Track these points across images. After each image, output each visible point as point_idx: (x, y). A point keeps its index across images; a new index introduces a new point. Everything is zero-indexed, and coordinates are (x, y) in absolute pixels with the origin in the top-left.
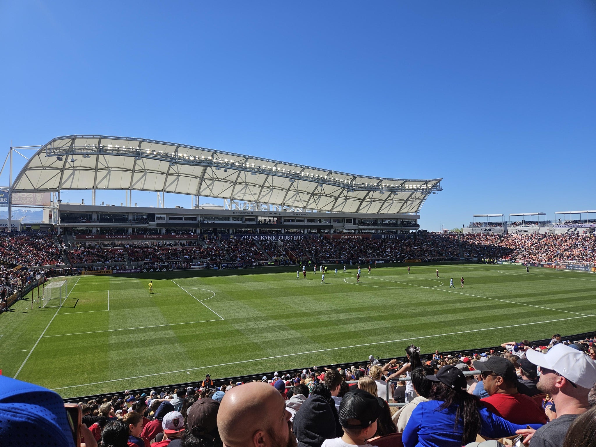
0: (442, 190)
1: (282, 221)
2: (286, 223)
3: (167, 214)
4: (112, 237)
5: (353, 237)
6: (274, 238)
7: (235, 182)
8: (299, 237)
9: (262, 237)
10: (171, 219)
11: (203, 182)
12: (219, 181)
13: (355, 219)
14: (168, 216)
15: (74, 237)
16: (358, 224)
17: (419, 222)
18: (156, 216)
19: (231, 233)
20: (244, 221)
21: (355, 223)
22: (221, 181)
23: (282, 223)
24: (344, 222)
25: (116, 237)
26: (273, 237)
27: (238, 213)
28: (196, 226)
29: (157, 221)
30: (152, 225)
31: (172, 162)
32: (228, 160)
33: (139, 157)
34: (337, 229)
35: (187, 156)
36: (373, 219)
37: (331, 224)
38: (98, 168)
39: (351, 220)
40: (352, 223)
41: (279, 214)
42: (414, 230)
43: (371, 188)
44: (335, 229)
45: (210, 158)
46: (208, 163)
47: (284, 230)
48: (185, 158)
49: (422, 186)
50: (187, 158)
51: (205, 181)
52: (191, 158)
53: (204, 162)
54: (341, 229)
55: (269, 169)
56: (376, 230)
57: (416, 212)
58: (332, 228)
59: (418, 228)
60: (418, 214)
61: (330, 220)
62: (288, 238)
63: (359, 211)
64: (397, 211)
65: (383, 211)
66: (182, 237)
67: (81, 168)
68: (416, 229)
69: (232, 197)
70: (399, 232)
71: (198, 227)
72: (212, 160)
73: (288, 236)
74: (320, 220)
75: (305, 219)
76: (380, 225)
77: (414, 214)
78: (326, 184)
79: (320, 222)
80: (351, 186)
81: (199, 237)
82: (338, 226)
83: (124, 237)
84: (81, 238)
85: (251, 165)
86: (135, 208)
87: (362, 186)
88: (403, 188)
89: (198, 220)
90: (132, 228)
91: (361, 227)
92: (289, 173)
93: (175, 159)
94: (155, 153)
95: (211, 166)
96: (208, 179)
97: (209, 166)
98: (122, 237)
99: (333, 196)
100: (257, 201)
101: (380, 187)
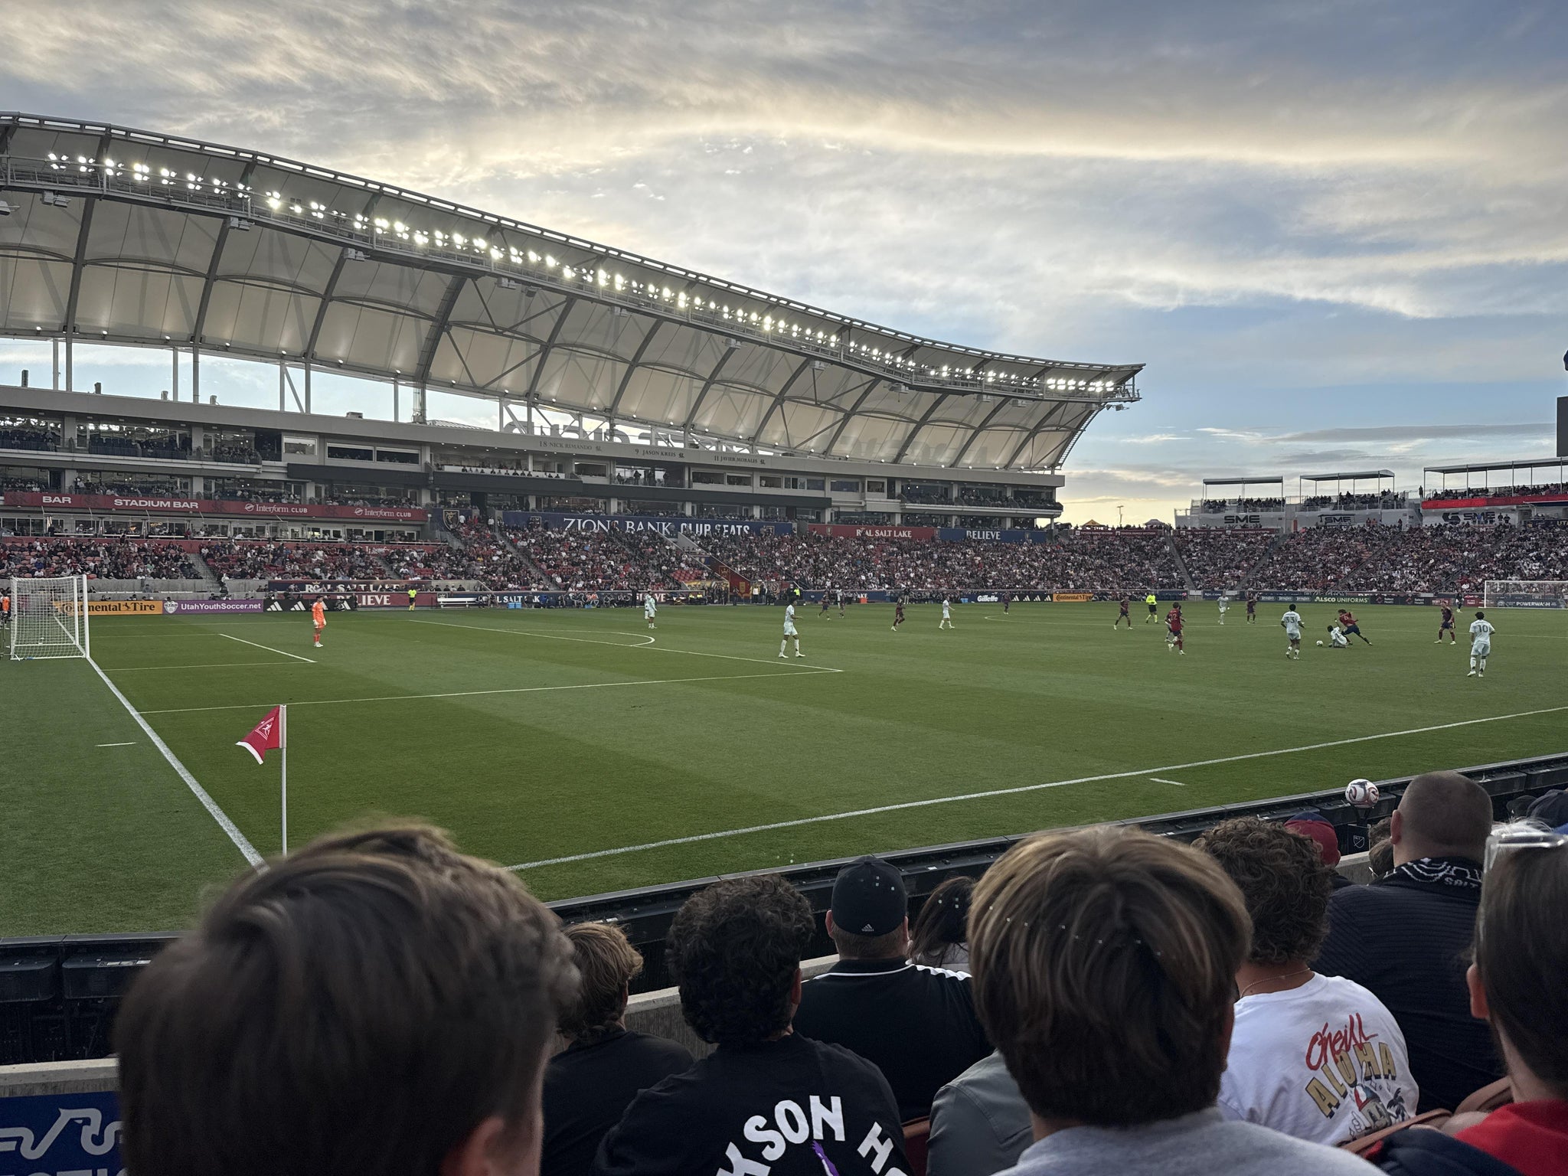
0: (1139, 399)
1: (687, 479)
2: (698, 486)
3: (323, 437)
4: (134, 503)
5: (887, 533)
6: (664, 529)
7: (549, 340)
8: (736, 529)
9: (630, 525)
10: (334, 453)
11: (445, 334)
12: (497, 333)
13: (892, 481)
14: (325, 445)
16: (899, 497)
17: (1060, 496)
18: (286, 440)
19: (533, 510)
20: (572, 474)
21: (891, 495)
22: (501, 334)
23: (687, 485)
24: (863, 491)
25: (149, 503)
26: (661, 525)
27: (556, 445)
28: (418, 482)
29: (287, 459)
30: (272, 470)
31: (358, 248)
32: (540, 259)
33: (245, 219)
34: (842, 510)
35: (406, 232)
36: (940, 485)
37: (828, 493)
38: (86, 258)
39: (883, 483)
40: (885, 494)
41: (681, 456)
42: (1047, 521)
43: (955, 384)
44: (836, 510)
45: (480, 243)
46: (474, 261)
47: (693, 508)
48: (399, 235)
49: (1091, 384)
50: (406, 237)
51: (449, 333)
52: (421, 239)
53: (460, 258)
54: (853, 510)
55: (667, 300)
56: (947, 516)
57: (1052, 467)
58: (830, 506)
59: (1059, 516)
60: (1057, 473)
61: (823, 482)
62: (706, 530)
63: (904, 460)
64: (1006, 462)
65: (968, 460)
66: (372, 513)
67: (22, 254)
68: (1052, 517)
69: (532, 394)
70: (1008, 524)
71: (427, 486)
72: (487, 251)
73: (706, 525)
74: (795, 481)
75: (753, 475)
76: (959, 501)
77: (1048, 472)
78: (832, 362)
79: (794, 486)
80: (903, 372)
81: (429, 515)
82: (844, 500)
83: (177, 505)
84: (24, 503)
85: (611, 281)
86: (213, 407)
87: (933, 373)
88: (1042, 387)
89: (423, 463)
90: (205, 478)
91: (909, 506)
92: (726, 316)
93: (365, 240)
94: (298, 209)
95: (484, 273)
96: (460, 324)
97: (475, 275)
98: (172, 504)
99: (838, 409)
100: (609, 413)
101: (980, 381)
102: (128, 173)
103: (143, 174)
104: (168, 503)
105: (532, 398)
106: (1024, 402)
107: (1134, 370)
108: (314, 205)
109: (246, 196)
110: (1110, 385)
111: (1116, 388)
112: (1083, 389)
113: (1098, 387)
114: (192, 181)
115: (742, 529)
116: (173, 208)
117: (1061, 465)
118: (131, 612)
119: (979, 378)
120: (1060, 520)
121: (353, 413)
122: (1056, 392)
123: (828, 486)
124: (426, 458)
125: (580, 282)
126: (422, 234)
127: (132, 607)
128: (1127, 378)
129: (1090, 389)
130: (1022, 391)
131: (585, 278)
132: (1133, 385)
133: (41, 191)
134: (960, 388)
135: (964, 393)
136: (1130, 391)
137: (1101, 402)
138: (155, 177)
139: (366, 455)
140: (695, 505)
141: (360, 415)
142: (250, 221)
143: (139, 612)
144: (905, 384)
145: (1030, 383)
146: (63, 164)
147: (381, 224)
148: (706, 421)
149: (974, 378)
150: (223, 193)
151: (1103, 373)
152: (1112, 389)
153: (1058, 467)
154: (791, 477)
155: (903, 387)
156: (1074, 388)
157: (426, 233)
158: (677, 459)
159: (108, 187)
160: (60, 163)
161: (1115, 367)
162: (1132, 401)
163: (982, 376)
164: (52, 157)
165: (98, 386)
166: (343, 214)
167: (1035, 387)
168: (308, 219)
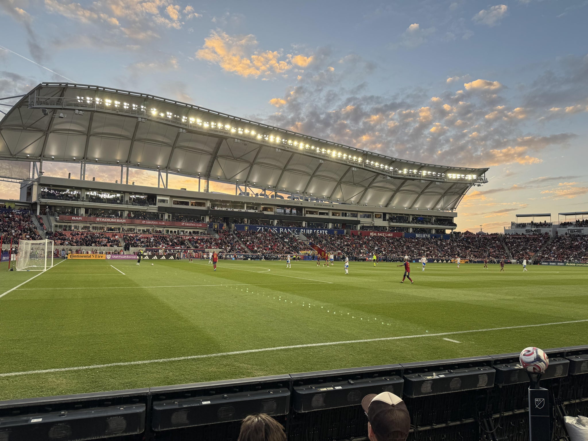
0: (487, 182)
1: (303, 213)
2: (308, 215)
3: (171, 197)
4: (103, 220)
5: (383, 234)
6: (295, 231)
7: (253, 162)
8: (322, 232)
9: (282, 230)
10: (175, 203)
12: (234, 159)
13: (385, 214)
14: (172, 200)
15: (57, 217)
16: (388, 220)
17: (455, 220)
18: (158, 198)
19: (246, 224)
20: (260, 211)
21: (384, 219)
22: (236, 160)
23: (304, 215)
24: (373, 218)
25: (109, 220)
26: (293, 230)
28: (205, 213)
29: (159, 204)
30: (153, 209)
31: (183, 128)
32: (249, 131)
33: (143, 118)
34: (364, 225)
35: (201, 122)
36: (405, 216)
37: (359, 218)
38: (91, 133)
39: (381, 215)
40: (382, 219)
41: (301, 204)
42: (450, 231)
43: (410, 176)
44: (362, 225)
45: (228, 127)
46: (225, 133)
47: (306, 224)
48: (198, 124)
49: (467, 176)
50: (200, 124)
51: (217, 160)
52: (206, 125)
53: (220, 132)
54: (369, 225)
55: (295, 146)
56: (408, 228)
57: (452, 209)
58: (360, 224)
59: (455, 229)
60: (454, 211)
61: (357, 214)
62: (310, 232)
63: (390, 206)
64: (432, 207)
65: (417, 206)
66: (188, 225)
67: (70, 132)
68: (452, 229)
69: (247, 182)
70: (434, 232)
71: (208, 215)
72: (230, 129)
73: (310, 230)
74: (346, 214)
75: (329, 212)
76: (413, 222)
77: (451, 211)
78: (360, 168)
79: (346, 216)
80: (388, 172)
81: (208, 226)
82: (366, 221)
83: (118, 221)
84: (66, 220)
85: (275, 139)
86: (133, 186)
87: (400, 172)
88: (446, 177)
89: (207, 206)
90: (129, 211)
91: (392, 224)
92: (318, 151)
93: (186, 125)
94: (162, 115)
95: (229, 137)
96: (221, 156)
97: (226, 138)
98: (116, 220)
99: (363, 186)
100: (275, 188)
101: (420, 175)
102: (103, 103)
103: (109, 103)
104: (115, 220)
105: (247, 183)
106: (439, 183)
107: (485, 170)
108: (168, 113)
109: (144, 110)
110: (474, 177)
111: (477, 178)
112: (463, 178)
113: (470, 177)
114: (126, 106)
115: (324, 232)
116: (119, 115)
117: (456, 208)
118: (94, 258)
119: (419, 174)
120: (456, 230)
121: (183, 189)
122: (451, 179)
123: (359, 216)
124: (208, 204)
125: (263, 140)
126: (206, 123)
127: (95, 256)
128: (482, 174)
129: (466, 178)
130: (438, 179)
131: (265, 138)
132: (485, 176)
133: (74, 110)
134: (412, 177)
135: (413, 180)
136: (483, 179)
137: (472, 183)
138: (113, 104)
139: (187, 204)
140: (307, 223)
141: (185, 189)
142: (145, 119)
143: (97, 258)
144: (389, 176)
145: (441, 176)
146: (82, 100)
147: (192, 120)
148: (312, 191)
149: (417, 174)
150: (136, 109)
151: (472, 171)
152: (476, 178)
153: (455, 209)
154: (344, 212)
155: (388, 177)
156: (459, 177)
157: (208, 123)
158: (300, 205)
159: (97, 108)
160: (81, 99)
161: (477, 169)
162: (484, 183)
163: (421, 173)
164: (78, 98)
165: (94, 178)
166: (178, 116)
167: (443, 177)
168: (166, 118)
